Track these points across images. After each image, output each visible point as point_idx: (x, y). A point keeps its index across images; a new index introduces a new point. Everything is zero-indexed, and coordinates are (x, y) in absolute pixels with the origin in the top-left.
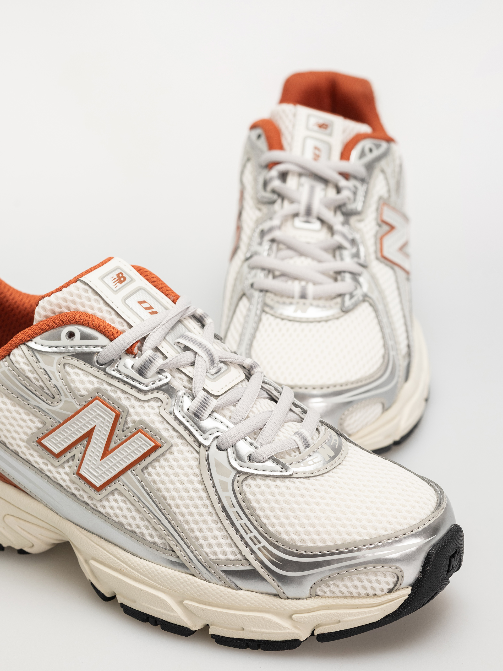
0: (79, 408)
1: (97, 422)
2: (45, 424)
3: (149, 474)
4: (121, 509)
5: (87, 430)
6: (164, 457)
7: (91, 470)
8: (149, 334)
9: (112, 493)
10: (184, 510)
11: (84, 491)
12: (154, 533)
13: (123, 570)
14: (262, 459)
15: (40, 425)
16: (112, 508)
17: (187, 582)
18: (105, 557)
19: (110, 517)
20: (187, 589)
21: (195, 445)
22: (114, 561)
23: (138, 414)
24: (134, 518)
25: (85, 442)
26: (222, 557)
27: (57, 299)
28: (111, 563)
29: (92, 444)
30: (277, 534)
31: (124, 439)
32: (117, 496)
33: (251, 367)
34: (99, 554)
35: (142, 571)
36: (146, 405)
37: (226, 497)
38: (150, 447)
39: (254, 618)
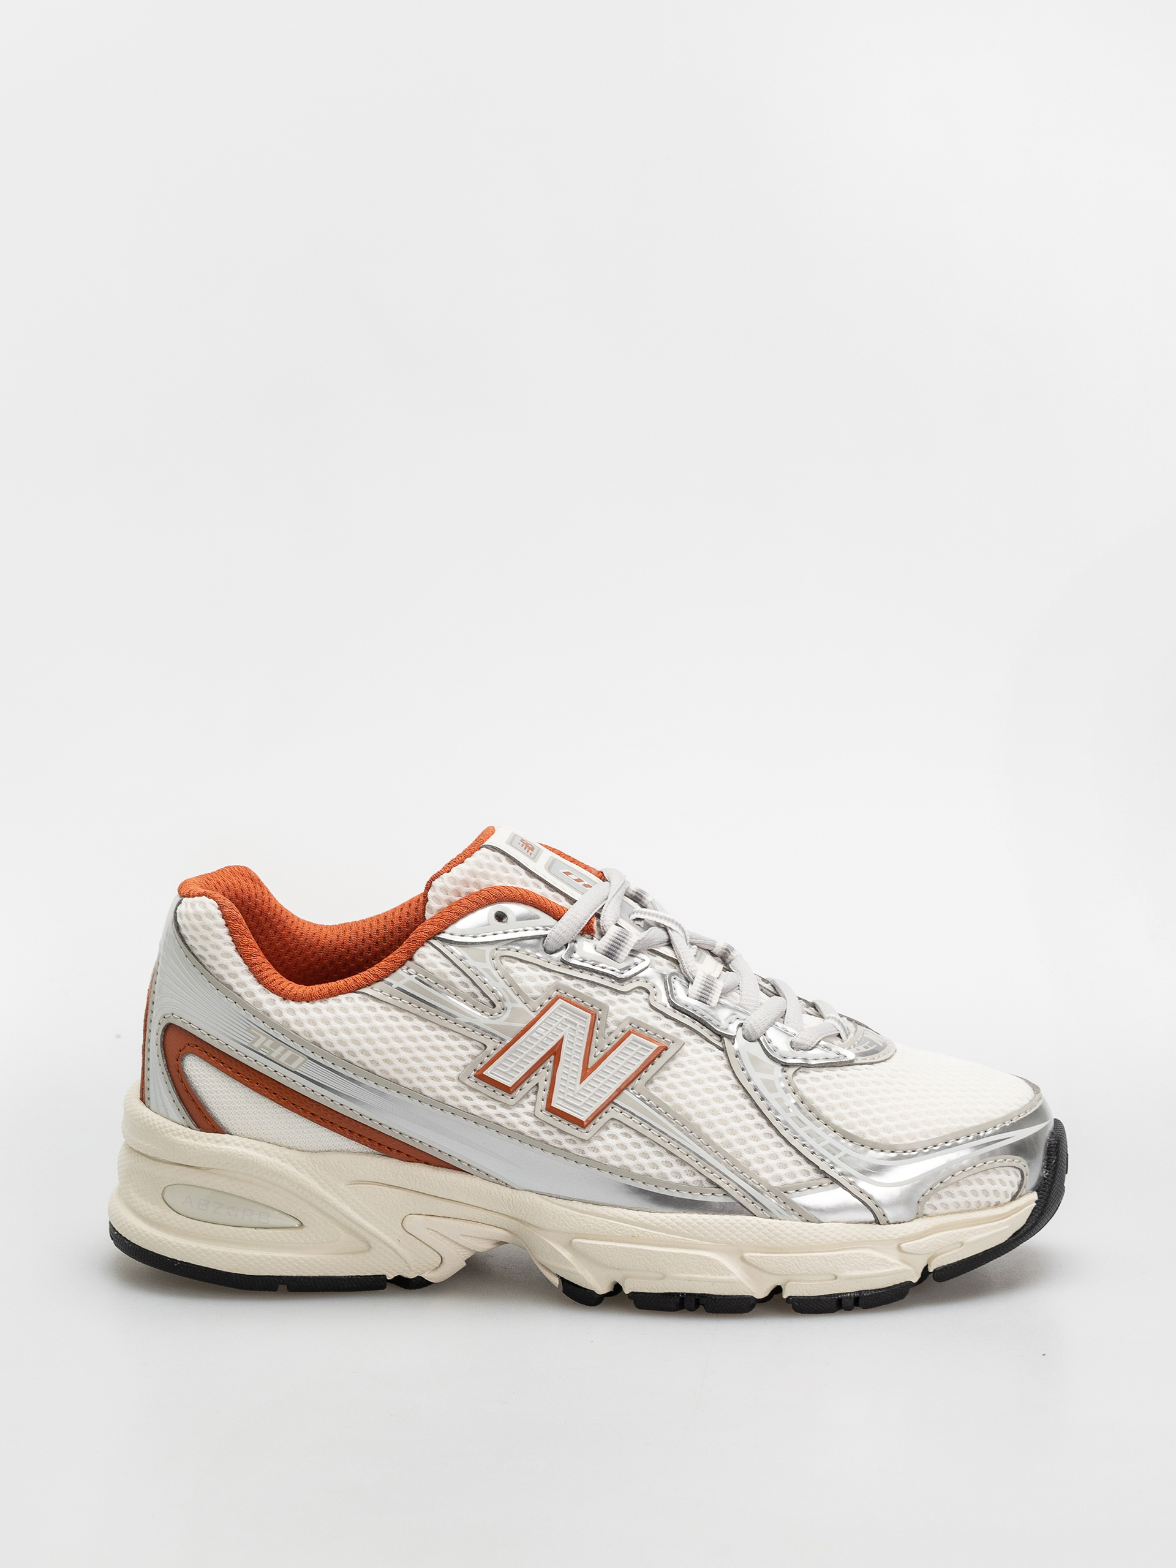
0: (534, 1015)
1: (566, 1032)
2: (483, 1047)
3: (657, 1089)
4: (623, 1146)
5: (551, 1045)
6: (675, 1062)
7: (568, 1100)
8: (603, 906)
9: (605, 1127)
10: (721, 1128)
11: (561, 1132)
12: (681, 1169)
13: (637, 1236)
14: (810, 1044)
15: (476, 1052)
16: (608, 1148)
17: (746, 1225)
18: (602, 1225)
19: (607, 1162)
20: (748, 1236)
21: (714, 1039)
22: (619, 1227)
23: (620, 1011)
24: (646, 1155)
25: (549, 1064)
26: (789, 1181)
27: (462, 872)
28: (614, 1232)
29: (562, 1063)
30: (861, 1136)
31: (608, 1049)
32: (614, 1130)
33: (725, 954)
34: (591, 1225)
35: (671, 1228)
36: (627, 997)
37: (776, 1099)
38: (652, 1051)
39: (851, 1257)
